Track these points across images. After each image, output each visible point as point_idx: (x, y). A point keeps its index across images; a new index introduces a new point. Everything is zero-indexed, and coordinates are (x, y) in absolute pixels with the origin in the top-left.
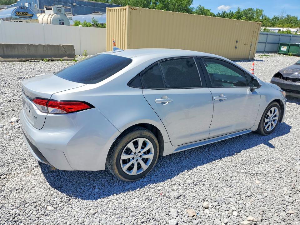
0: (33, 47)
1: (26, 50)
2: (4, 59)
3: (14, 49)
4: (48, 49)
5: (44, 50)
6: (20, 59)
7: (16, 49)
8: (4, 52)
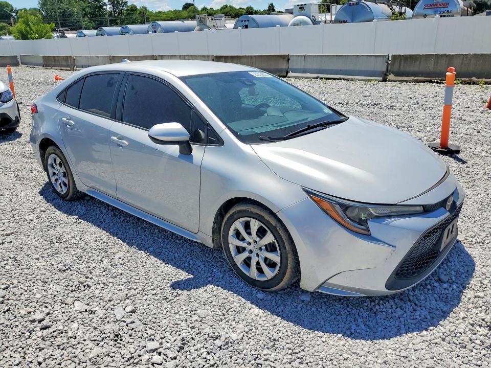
0: (445, 59)
1: (433, 63)
2: (396, 77)
3: (415, 62)
4: (472, 61)
5: (462, 64)
6: (418, 78)
7: (418, 63)
8: (400, 67)
